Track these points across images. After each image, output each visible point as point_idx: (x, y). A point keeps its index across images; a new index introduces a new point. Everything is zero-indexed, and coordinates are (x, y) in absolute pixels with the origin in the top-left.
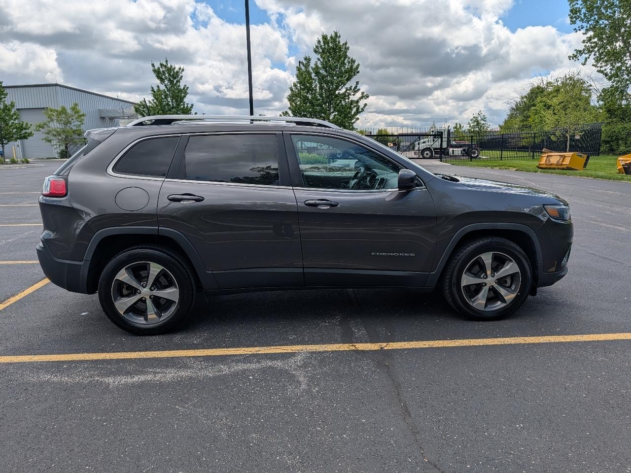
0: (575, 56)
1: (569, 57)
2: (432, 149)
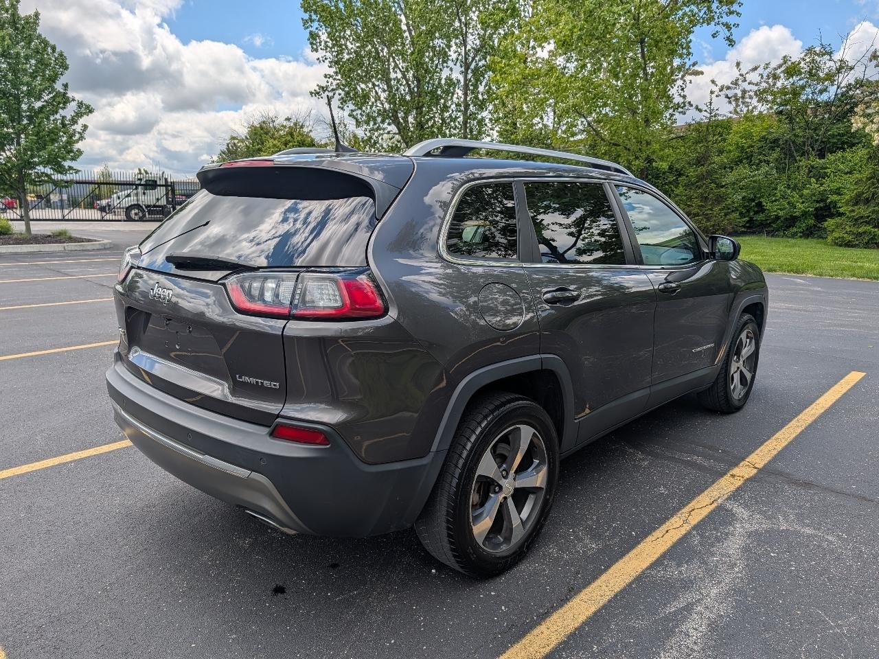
0: (318, 93)
1: (311, 93)
2: (144, 207)
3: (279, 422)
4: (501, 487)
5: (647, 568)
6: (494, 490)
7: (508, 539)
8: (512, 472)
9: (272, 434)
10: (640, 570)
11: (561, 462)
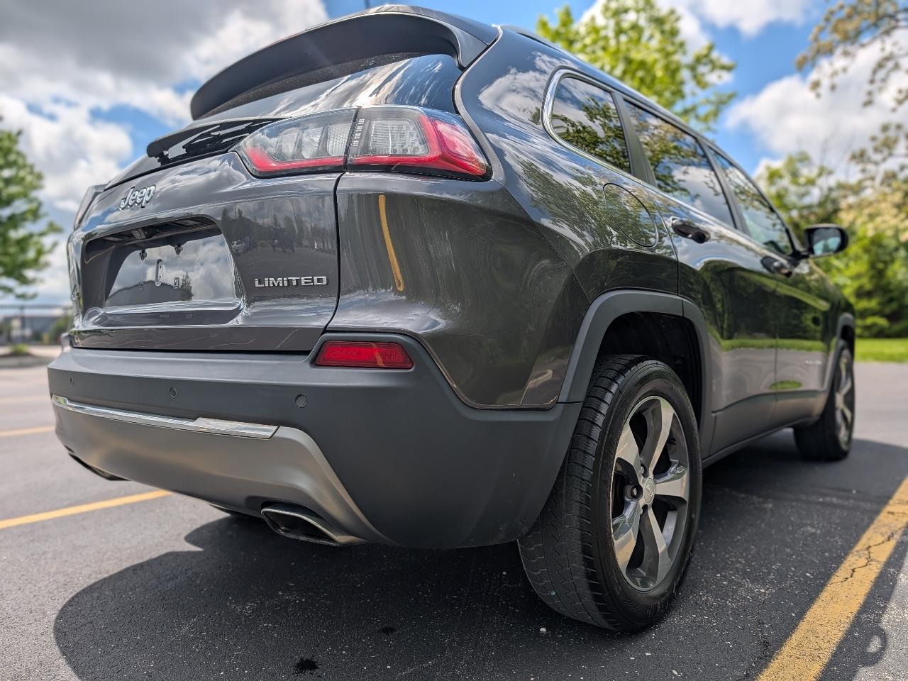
3: (327, 337)
4: (640, 489)
5: (859, 613)
6: (632, 492)
7: (653, 573)
8: (651, 469)
9: (315, 363)
10: (851, 616)
11: (704, 471)
